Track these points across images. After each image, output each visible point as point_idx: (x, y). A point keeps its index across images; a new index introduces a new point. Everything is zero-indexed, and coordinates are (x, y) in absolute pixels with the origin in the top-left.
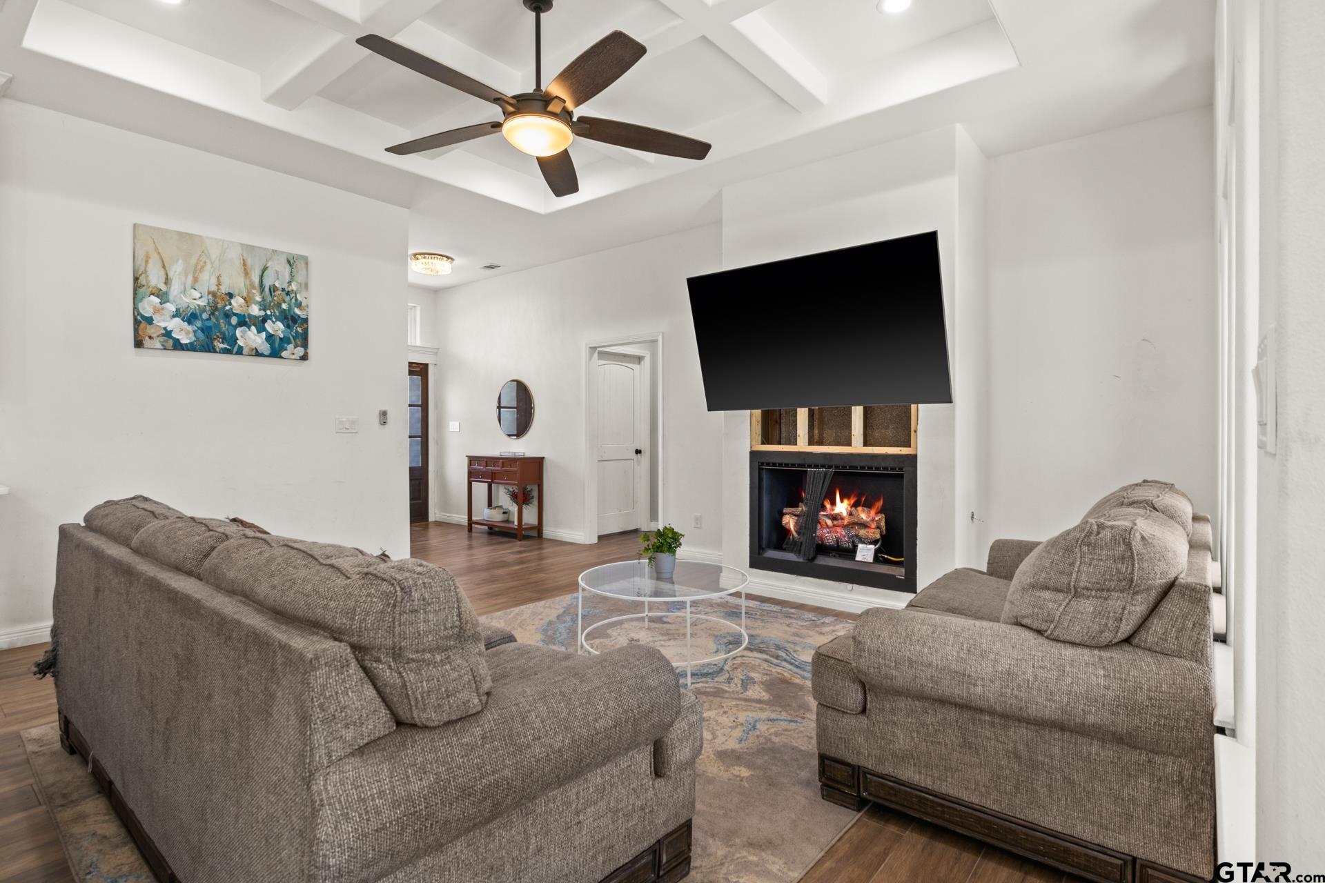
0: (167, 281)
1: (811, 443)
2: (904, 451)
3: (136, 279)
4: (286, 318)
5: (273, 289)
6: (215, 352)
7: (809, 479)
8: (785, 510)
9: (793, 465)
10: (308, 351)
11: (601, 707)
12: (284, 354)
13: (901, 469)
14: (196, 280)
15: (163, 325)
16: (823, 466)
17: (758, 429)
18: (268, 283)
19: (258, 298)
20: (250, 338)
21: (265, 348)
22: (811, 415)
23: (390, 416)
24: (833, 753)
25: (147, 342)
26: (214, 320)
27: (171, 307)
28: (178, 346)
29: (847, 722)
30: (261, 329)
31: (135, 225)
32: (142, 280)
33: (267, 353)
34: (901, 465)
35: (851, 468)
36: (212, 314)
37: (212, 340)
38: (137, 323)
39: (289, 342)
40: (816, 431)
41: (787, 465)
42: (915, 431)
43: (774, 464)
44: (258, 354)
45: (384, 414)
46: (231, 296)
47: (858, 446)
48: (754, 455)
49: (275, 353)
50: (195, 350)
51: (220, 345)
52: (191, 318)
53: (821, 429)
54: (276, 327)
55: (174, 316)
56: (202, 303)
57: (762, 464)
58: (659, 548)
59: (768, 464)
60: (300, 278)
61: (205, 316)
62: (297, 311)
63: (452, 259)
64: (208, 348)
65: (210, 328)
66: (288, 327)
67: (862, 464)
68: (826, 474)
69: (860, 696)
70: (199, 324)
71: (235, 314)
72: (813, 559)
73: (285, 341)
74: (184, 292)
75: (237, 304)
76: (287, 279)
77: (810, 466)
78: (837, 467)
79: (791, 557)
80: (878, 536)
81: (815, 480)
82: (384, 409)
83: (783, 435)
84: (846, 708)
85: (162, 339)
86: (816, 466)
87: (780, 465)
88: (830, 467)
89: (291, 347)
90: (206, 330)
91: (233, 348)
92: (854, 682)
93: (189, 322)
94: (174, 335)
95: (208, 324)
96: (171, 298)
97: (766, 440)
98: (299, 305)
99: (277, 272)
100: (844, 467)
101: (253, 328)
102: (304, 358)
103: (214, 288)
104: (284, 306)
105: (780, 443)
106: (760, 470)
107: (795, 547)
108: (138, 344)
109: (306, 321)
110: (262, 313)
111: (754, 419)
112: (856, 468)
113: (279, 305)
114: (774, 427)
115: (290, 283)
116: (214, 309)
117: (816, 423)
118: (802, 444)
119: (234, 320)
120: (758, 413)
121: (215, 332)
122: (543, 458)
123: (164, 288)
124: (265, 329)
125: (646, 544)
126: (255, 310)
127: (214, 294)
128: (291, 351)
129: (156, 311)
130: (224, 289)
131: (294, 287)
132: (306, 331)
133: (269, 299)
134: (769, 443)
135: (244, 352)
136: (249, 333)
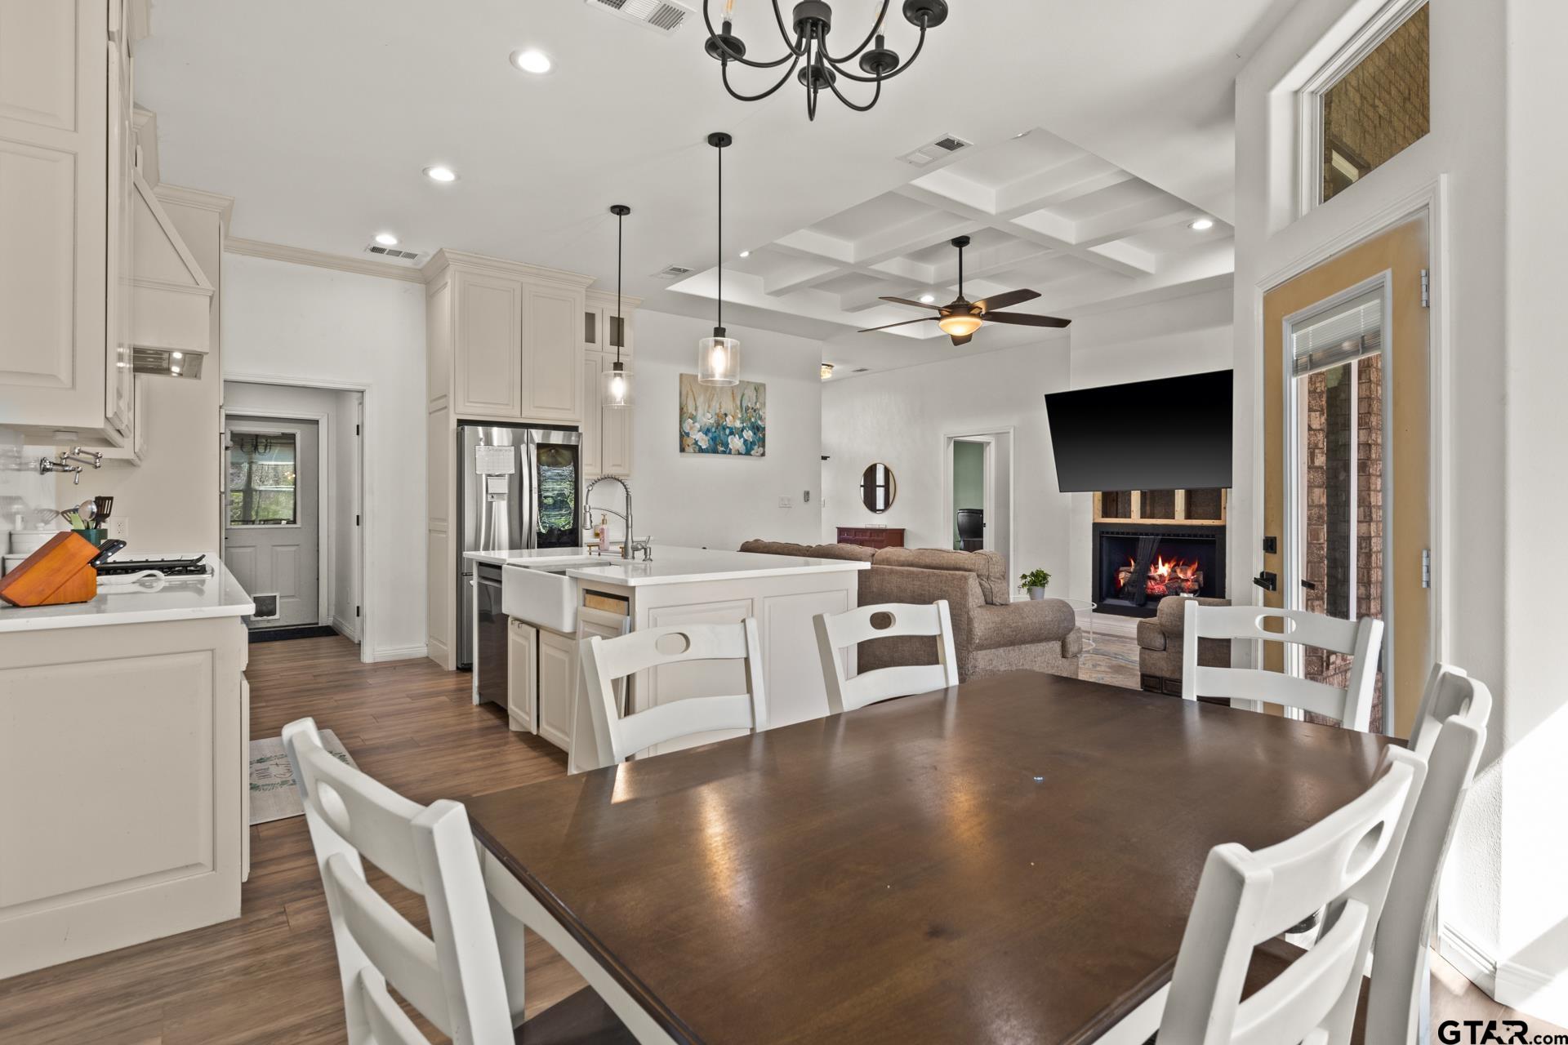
0: (696, 409)
1: (1143, 516)
2: (1216, 523)
3: (681, 409)
4: (753, 427)
5: (747, 408)
6: (718, 453)
7: (1141, 545)
8: (1121, 569)
9: (1128, 534)
10: (766, 450)
11: (1047, 613)
12: (752, 453)
13: (1213, 536)
14: (709, 407)
15: (694, 437)
16: (1152, 534)
17: (1099, 506)
18: (744, 405)
19: (740, 416)
20: (736, 443)
21: (743, 449)
22: (1143, 495)
23: (811, 496)
24: (1148, 672)
25: (687, 449)
26: (717, 432)
27: (698, 425)
28: (701, 450)
29: (1156, 655)
30: (741, 436)
31: (681, 375)
32: (685, 409)
33: (744, 453)
34: (1213, 533)
35: (1174, 535)
36: (717, 428)
37: (716, 445)
38: (681, 437)
39: (755, 445)
40: (1148, 508)
41: (1123, 533)
42: (1225, 508)
43: (1112, 533)
44: (740, 454)
45: (807, 494)
46: (726, 415)
47: (1180, 518)
48: (1096, 526)
49: (748, 453)
50: (708, 452)
51: (721, 449)
52: (707, 432)
53: (1153, 506)
54: (748, 435)
55: (699, 431)
56: (712, 421)
57: (1103, 533)
58: (1033, 584)
59: (1107, 533)
60: (761, 400)
61: (713, 430)
62: (759, 422)
63: (832, 366)
64: (715, 451)
65: (715, 437)
66: (755, 434)
67: (1183, 533)
68: (1154, 539)
69: (1163, 641)
70: (710, 435)
71: (728, 427)
72: (1144, 604)
73: (753, 443)
74: (704, 415)
75: (729, 421)
76: (754, 401)
77: (1142, 534)
78: (1164, 535)
79: (1126, 603)
80: (1196, 587)
81: (1145, 546)
82: (807, 489)
83: (1120, 511)
84: (1156, 647)
85: (694, 446)
86: (1147, 535)
87: (1118, 533)
88: (1158, 535)
89: (756, 447)
90: (714, 439)
91: (727, 451)
92: (1159, 634)
93: (706, 435)
94: (699, 443)
95: (715, 434)
96: (698, 419)
97: (1105, 514)
98: (761, 418)
99: (749, 397)
100: (1169, 535)
101: (737, 436)
102: (763, 455)
103: (718, 411)
104: (753, 420)
105: (1117, 517)
106: (1101, 537)
107: (1129, 596)
108: (682, 450)
109: (764, 429)
110: (742, 426)
111: (1096, 499)
112: (1178, 535)
113: (750, 419)
114: (1112, 503)
115: (756, 403)
116: (718, 425)
117: (1148, 502)
118: (1135, 518)
119: (727, 431)
120: (1099, 494)
121: (718, 440)
122: (904, 530)
123: (694, 413)
124: (743, 437)
125: (1024, 581)
126: (738, 424)
127: (717, 415)
128: (757, 450)
129: (691, 428)
130: (723, 412)
131: (758, 406)
132: (764, 435)
133: (745, 415)
134: (1107, 517)
135: (733, 452)
136: (735, 440)
